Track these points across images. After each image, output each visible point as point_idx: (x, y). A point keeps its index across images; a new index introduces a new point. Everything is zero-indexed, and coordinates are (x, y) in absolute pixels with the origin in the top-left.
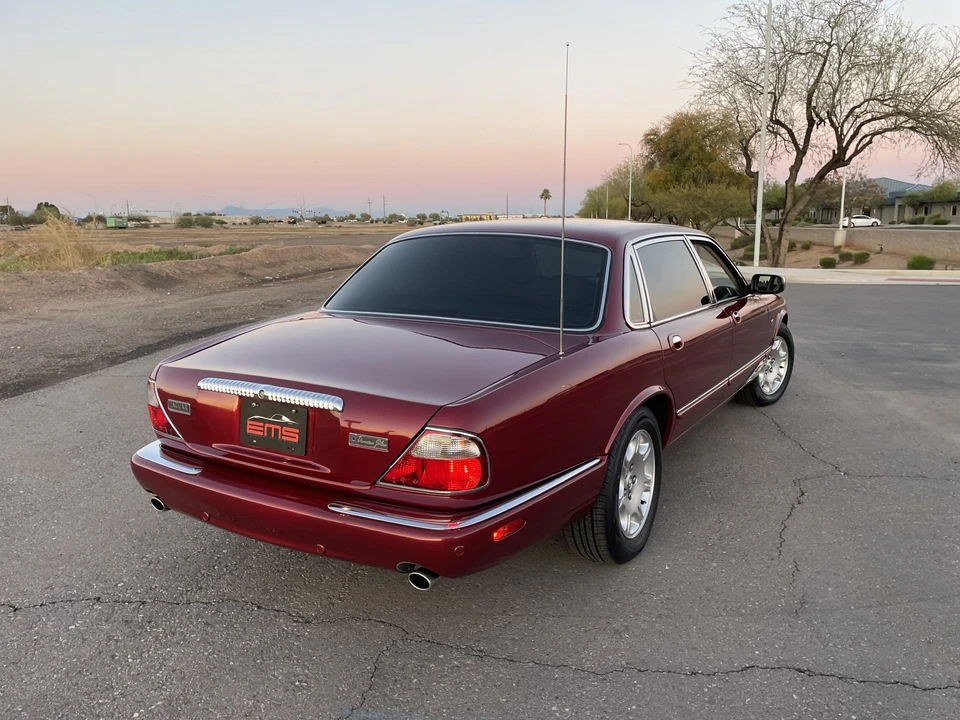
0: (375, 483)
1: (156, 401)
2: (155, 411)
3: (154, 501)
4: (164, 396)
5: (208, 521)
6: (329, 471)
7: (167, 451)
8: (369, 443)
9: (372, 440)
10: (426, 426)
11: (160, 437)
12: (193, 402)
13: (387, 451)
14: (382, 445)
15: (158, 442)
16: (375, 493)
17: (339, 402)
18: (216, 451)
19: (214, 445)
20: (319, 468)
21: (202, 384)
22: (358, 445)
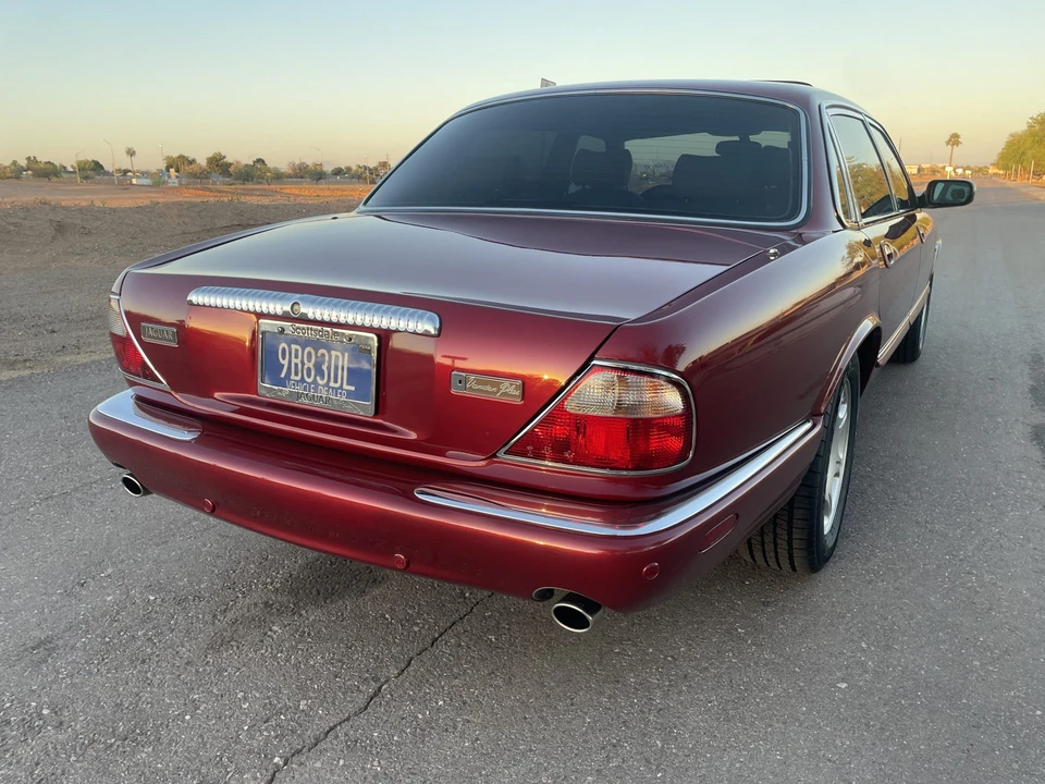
0: (494, 456)
1: (123, 327)
2: (121, 343)
3: (127, 482)
4: (135, 320)
5: (213, 511)
6: (413, 436)
7: (144, 403)
8: (489, 388)
9: (493, 385)
10: (591, 358)
11: (132, 384)
12: (180, 326)
13: (519, 402)
14: (510, 392)
15: (130, 392)
16: (494, 470)
17: (431, 320)
18: (220, 404)
19: (217, 395)
20: (395, 431)
21: (194, 298)
22: (467, 393)
